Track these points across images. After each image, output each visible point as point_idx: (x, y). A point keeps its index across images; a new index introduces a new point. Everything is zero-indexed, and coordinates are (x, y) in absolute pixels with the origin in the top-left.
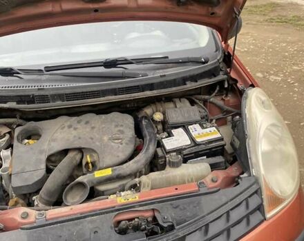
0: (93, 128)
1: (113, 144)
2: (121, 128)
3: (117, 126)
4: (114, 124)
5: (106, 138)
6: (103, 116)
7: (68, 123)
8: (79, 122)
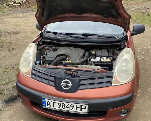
0: (72, 51)
1: (75, 56)
2: (80, 53)
3: (79, 52)
4: (78, 51)
5: (74, 54)
6: (76, 49)
7: (66, 49)
8: (69, 49)
